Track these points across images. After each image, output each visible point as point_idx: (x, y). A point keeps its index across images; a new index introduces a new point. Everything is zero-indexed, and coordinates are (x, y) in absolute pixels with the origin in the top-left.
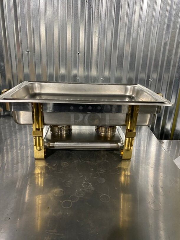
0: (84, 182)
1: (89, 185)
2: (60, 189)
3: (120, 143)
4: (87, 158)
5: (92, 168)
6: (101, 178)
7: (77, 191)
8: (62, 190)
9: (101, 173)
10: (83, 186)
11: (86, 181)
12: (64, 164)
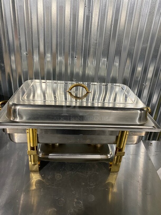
0: (75, 200)
1: (80, 204)
2: (54, 209)
3: (109, 154)
4: (78, 168)
5: (83, 182)
6: (90, 195)
7: (69, 211)
8: (56, 210)
9: (91, 189)
10: (75, 206)
11: (77, 199)
12: (58, 176)
